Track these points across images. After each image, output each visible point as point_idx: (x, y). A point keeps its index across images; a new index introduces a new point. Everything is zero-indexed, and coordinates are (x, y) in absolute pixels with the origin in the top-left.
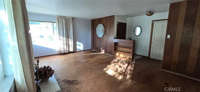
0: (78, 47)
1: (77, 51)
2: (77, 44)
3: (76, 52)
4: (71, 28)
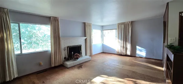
0: (138, 52)
1: (137, 56)
2: (137, 49)
3: (135, 57)
4: (130, 30)
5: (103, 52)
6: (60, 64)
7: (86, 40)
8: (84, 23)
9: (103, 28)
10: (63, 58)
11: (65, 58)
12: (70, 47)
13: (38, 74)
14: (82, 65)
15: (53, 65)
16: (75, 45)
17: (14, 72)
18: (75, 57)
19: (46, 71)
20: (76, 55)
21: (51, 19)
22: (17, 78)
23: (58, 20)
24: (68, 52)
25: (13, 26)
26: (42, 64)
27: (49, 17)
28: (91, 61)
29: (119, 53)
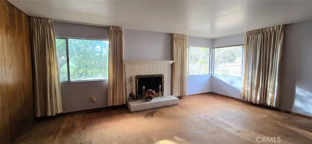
1: (293, 111)
5: (211, 93)
6: (121, 104)
7: (172, 65)
8: (172, 35)
9: (213, 43)
10: (128, 95)
11: (131, 95)
12: (140, 77)
13: (88, 113)
14: (156, 112)
15: (110, 104)
16: (150, 74)
17: (57, 105)
18: (147, 95)
19: (99, 111)
20: (149, 91)
21: (110, 30)
22: (61, 114)
23: (121, 31)
24: (136, 85)
25: (59, 43)
26: (95, 99)
27: (107, 27)
28: (176, 107)
29: (246, 98)
